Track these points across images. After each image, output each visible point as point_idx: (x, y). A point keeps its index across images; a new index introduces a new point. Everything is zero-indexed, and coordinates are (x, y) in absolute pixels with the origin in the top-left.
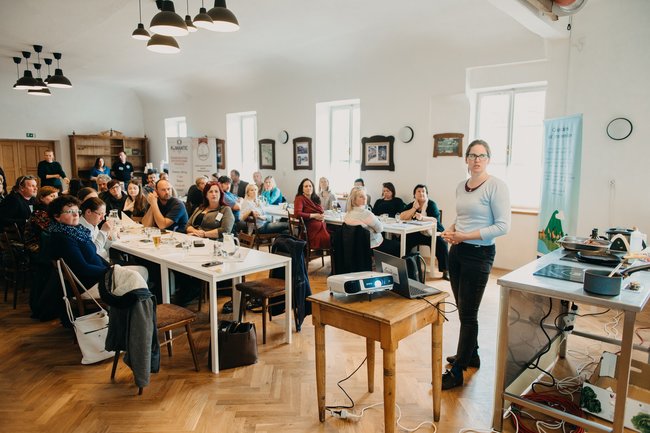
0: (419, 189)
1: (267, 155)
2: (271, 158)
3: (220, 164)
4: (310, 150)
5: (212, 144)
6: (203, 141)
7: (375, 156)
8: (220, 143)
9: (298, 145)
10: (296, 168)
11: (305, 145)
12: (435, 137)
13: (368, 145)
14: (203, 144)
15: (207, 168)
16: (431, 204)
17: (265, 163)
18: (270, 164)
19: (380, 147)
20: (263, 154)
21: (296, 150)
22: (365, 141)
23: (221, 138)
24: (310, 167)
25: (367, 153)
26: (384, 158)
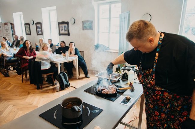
0: (71, 43)
1: (28, 29)
2: (29, 30)
3: (13, 33)
4: (41, 28)
5: (9, 24)
6: (6, 24)
7: (63, 30)
8: (12, 25)
9: (38, 25)
10: (38, 34)
11: (39, 25)
12: (82, 22)
13: (60, 25)
14: (6, 25)
15: (9, 35)
16: (76, 49)
17: (27, 33)
18: (29, 33)
19: (64, 26)
20: (26, 29)
21: (37, 28)
22: (59, 24)
23: (12, 23)
24: (42, 34)
25: (60, 29)
26: (66, 31)
